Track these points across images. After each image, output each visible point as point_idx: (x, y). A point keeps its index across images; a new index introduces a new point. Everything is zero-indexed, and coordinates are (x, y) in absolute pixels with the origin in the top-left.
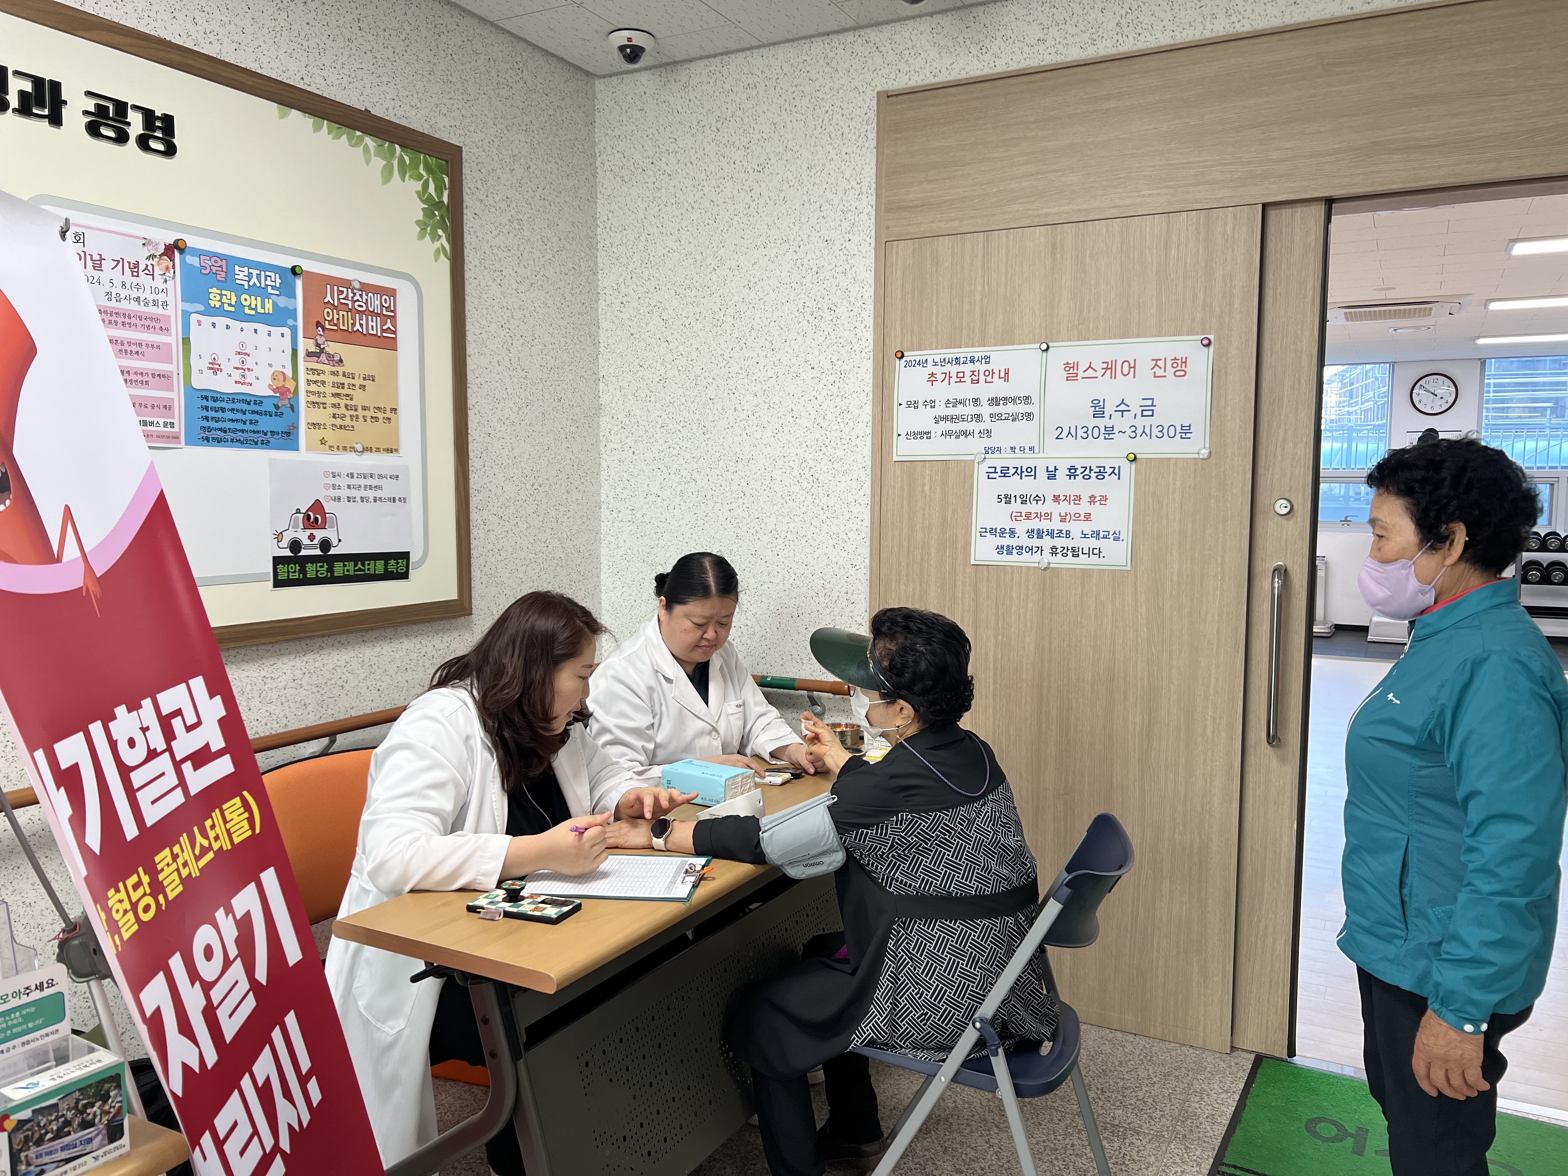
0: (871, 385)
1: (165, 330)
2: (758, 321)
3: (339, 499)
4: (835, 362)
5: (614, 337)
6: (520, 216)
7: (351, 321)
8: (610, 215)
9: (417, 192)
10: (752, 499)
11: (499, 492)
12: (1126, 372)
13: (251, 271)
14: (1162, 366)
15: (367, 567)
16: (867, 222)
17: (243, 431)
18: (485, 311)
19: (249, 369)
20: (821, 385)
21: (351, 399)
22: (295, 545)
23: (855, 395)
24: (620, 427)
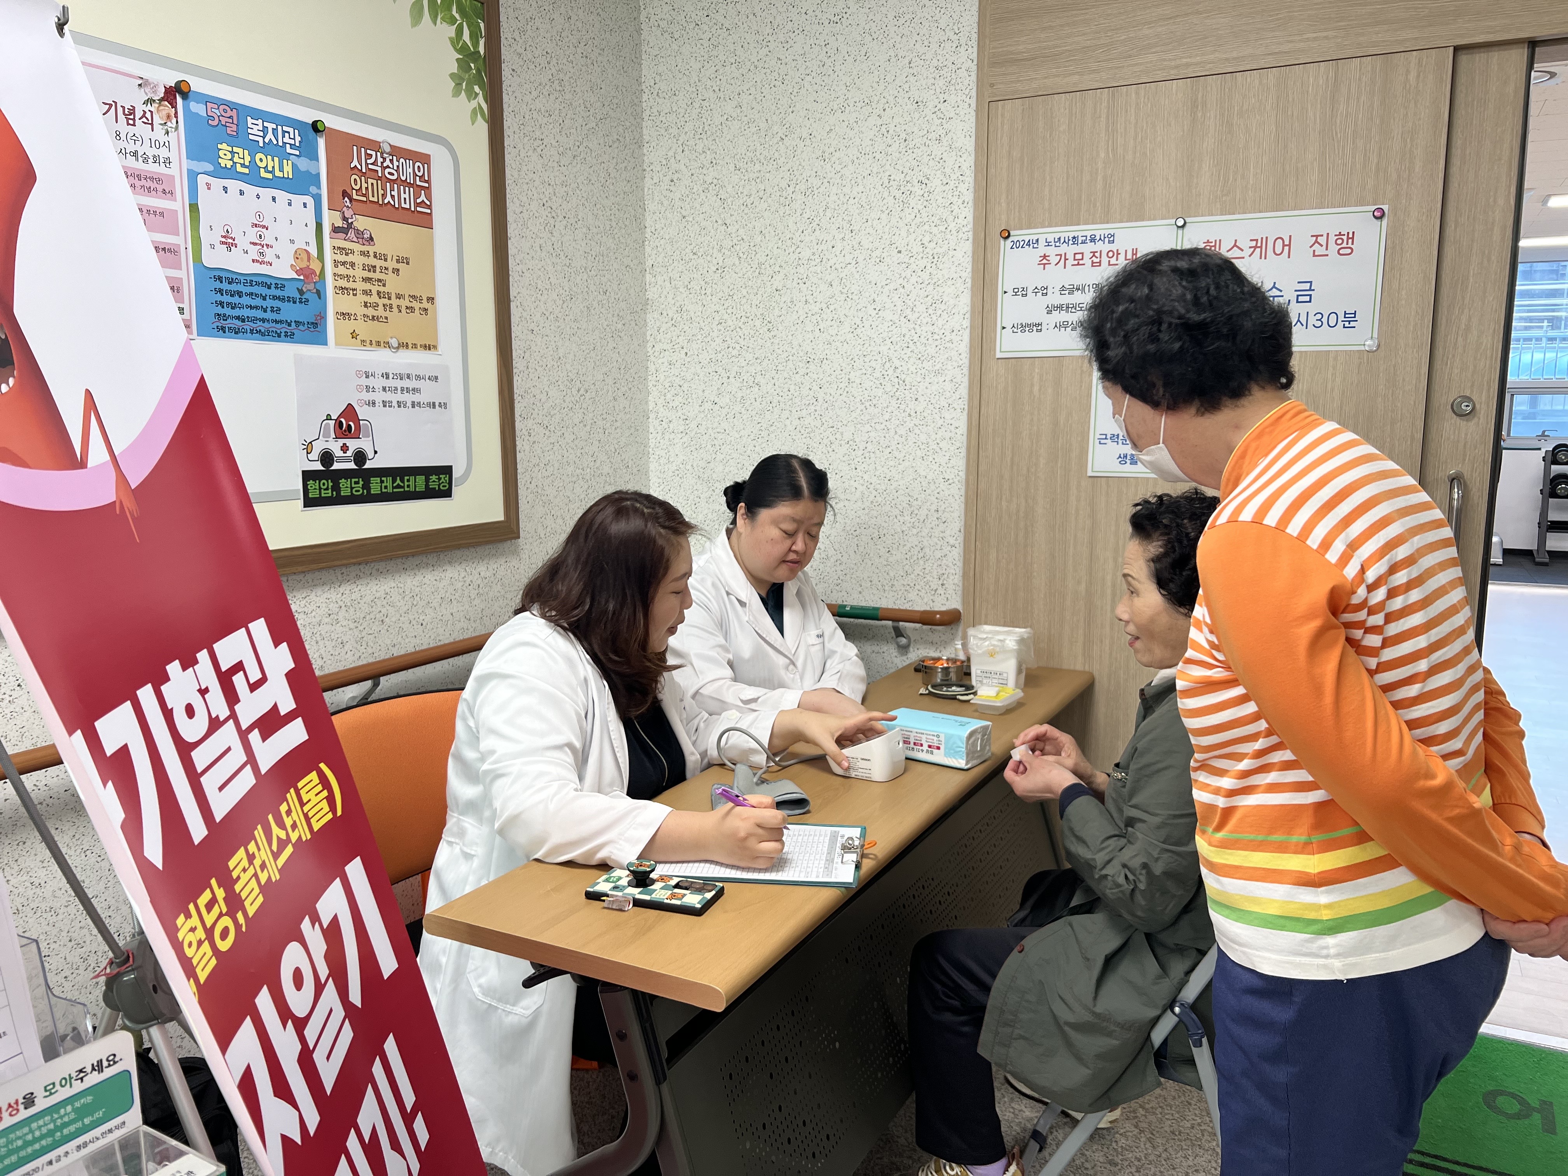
0: (969, 269)
1: (168, 193)
2: (833, 198)
3: (374, 403)
4: (927, 244)
5: (663, 221)
6: (561, 76)
7: (381, 192)
8: (658, 78)
9: (450, 39)
10: (826, 405)
11: (544, 399)
12: (1278, 251)
13: (266, 124)
14: (1324, 244)
15: (406, 483)
16: (968, 80)
17: (263, 320)
18: (525, 187)
19: (267, 245)
20: (909, 272)
21: (384, 285)
22: (327, 458)
23: (950, 282)
24: (670, 324)
